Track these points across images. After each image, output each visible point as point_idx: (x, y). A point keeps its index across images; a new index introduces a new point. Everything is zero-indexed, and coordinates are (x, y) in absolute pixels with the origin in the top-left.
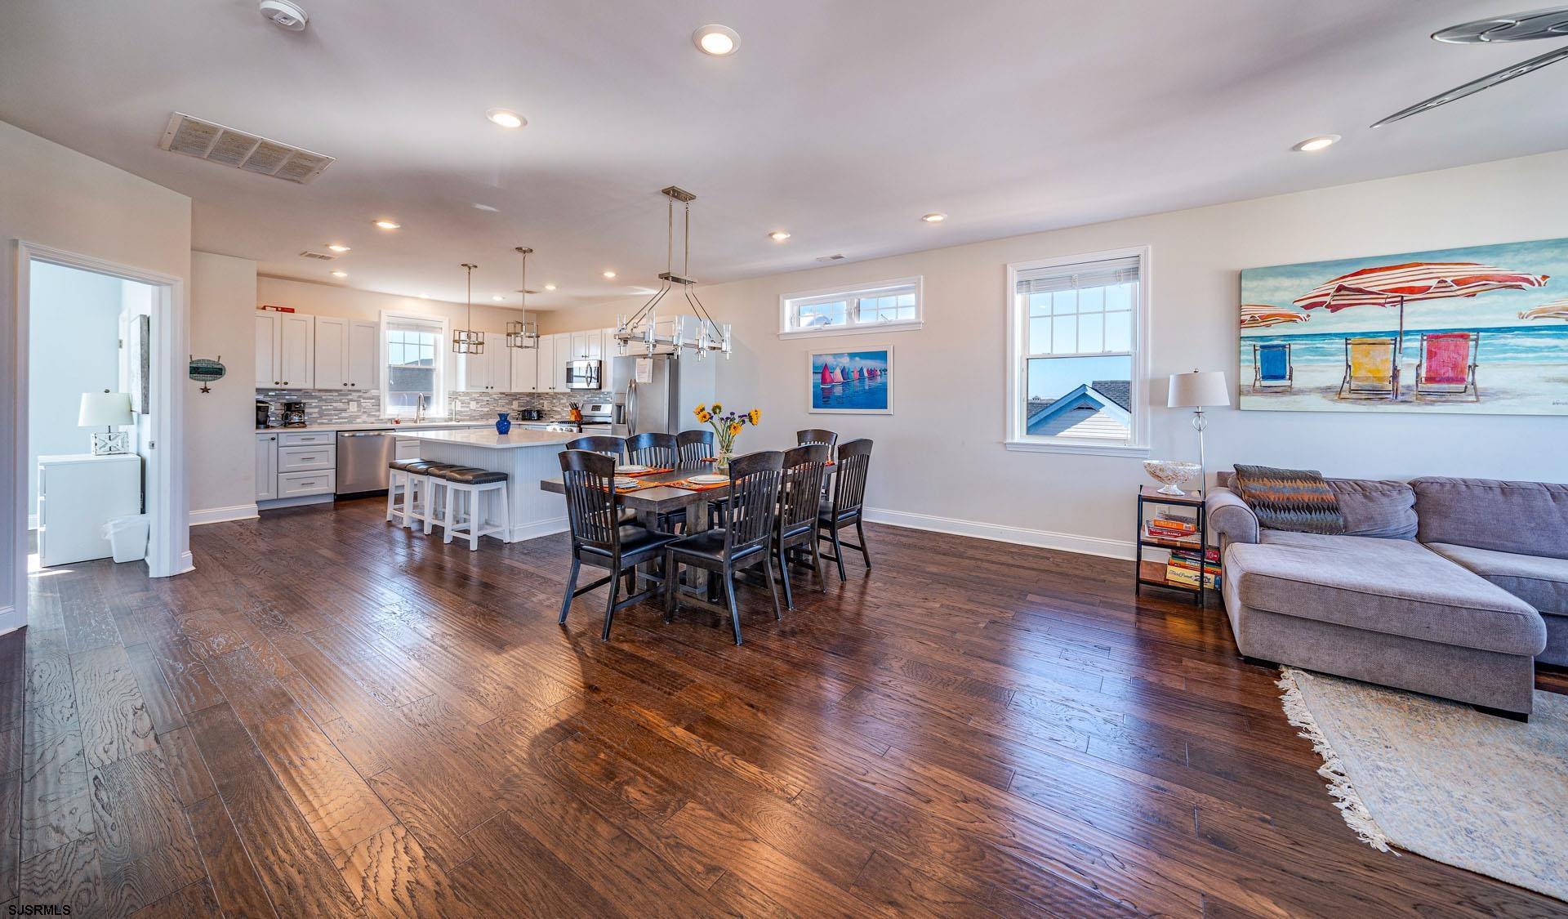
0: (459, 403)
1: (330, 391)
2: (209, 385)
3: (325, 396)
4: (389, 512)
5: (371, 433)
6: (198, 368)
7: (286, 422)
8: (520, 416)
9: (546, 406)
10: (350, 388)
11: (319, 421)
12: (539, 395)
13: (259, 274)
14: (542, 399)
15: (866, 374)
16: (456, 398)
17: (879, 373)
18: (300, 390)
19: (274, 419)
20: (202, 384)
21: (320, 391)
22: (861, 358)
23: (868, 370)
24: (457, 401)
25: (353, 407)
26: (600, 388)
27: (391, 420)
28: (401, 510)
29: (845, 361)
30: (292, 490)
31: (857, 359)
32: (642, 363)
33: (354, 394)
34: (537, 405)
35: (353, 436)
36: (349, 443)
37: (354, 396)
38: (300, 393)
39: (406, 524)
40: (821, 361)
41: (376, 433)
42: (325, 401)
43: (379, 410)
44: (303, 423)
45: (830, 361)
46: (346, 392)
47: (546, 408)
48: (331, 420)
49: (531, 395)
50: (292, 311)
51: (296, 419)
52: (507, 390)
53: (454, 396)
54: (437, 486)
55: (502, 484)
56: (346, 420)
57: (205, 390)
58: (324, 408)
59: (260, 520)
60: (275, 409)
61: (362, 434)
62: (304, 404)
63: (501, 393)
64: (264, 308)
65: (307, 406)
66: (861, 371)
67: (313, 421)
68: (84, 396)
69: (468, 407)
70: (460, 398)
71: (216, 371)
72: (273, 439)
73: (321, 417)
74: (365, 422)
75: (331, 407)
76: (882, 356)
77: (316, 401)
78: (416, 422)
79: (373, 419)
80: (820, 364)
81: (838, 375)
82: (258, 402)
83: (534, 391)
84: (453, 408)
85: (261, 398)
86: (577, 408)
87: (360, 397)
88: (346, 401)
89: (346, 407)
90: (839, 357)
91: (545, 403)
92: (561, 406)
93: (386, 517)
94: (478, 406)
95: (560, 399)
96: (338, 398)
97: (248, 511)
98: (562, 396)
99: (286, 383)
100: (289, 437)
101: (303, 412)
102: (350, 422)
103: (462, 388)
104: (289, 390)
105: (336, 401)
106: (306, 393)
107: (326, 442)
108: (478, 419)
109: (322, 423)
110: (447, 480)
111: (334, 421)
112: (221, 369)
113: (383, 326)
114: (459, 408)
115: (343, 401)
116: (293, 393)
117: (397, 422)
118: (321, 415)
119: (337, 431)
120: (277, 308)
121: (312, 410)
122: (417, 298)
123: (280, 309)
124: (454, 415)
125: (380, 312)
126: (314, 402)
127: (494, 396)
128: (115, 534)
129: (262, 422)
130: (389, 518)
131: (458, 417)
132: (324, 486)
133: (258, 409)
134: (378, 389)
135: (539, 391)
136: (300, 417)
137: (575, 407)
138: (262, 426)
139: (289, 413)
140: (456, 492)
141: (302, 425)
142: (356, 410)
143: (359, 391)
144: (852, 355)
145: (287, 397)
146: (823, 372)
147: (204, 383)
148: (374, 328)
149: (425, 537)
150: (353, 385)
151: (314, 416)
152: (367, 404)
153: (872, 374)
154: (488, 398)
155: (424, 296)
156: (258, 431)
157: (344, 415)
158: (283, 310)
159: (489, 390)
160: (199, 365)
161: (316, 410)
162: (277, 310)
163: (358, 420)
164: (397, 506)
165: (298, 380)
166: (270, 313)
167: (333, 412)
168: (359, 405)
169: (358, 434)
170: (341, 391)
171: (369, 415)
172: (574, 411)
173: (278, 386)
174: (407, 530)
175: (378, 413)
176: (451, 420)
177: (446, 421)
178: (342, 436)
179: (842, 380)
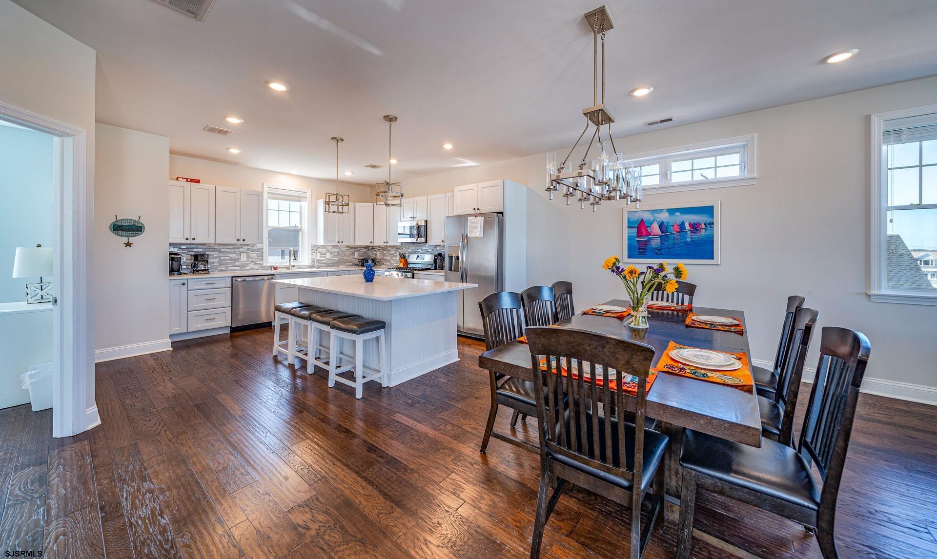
0: (318, 254)
1: (227, 245)
2: (131, 240)
3: (223, 249)
4: (275, 348)
5: (258, 278)
6: (122, 226)
7: (195, 270)
8: (360, 264)
9: (379, 256)
10: (242, 242)
11: (218, 269)
12: (373, 248)
13: (172, 152)
14: (375, 251)
15: (688, 227)
16: (317, 250)
17: (703, 226)
18: (205, 244)
19: (185, 267)
20: (125, 240)
21: (219, 245)
22: (681, 213)
23: (690, 224)
24: (317, 252)
25: (244, 257)
26: (426, 242)
27: (271, 268)
28: (286, 346)
29: (664, 217)
30: (199, 326)
31: (678, 214)
32: (473, 221)
33: (244, 247)
34: (371, 254)
35: (244, 280)
36: (240, 286)
37: (245, 248)
38: (204, 247)
39: (290, 360)
40: (637, 217)
41: (261, 278)
42: (224, 253)
43: (262, 260)
44: (207, 270)
45: (647, 217)
46: (239, 246)
47: (378, 257)
48: (228, 267)
49: (367, 247)
50: (198, 181)
51: (201, 267)
52: (352, 244)
53: (315, 249)
54: (321, 331)
55: (380, 333)
56: (239, 268)
57: (128, 244)
58: (222, 258)
59: (172, 351)
60: (186, 259)
61: (251, 279)
62: (208, 255)
63: (347, 246)
64: (177, 179)
65: (210, 257)
66: (682, 225)
67: (215, 269)
68: (18, 250)
69: (324, 257)
70: (319, 250)
71: (137, 229)
72: (183, 284)
73: (220, 265)
74: (252, 269)
75: (228, 258)
76: (709, 211)
77: (217, 253)
78: (288, 268)
79: (258, 267)
80: (636, 220)
81: (655, 229)
82: (171, 254)
83: (371, 245)
84: (314, 258)
85: (175, 250)
86: (405, 257)
87: (248, 249)
88: (239, 253)
89: (239, 257)
90: (657, 213)
91: (378, 253)
92: (390, 256)
93: (272, 351)
94: (332, 256)
95: (389, 251)
96: (233, 250)
97: (164, 345)
98: (390, 248)
99: (194, 239)
100: (196, 282)
101: (207, 261)
102: (241, 269)
103: (321, 242)
104: (196, 244)
105: (231, 253)
106: (210, 247)
107: (224, 286)
108: (331, 266)
109: (222, 270)
110: (331, 327)
111: (230, 268)
112: (141, 227)
113: (265, 195)
114: (318, 258)
115: (237, 253)
116: (199, 247)
117: (275, 269)
118: (221, 264)
119: (232, 277)
120: (187, 179)
121: (213, 260)
122: (289, 174)
123: (189, 180)
124: (315, 263)
125: (263, 184)
126: (215, 254)
127: (342, 249)
128: (31, 384)
129: (175, 269)
130: (275, 353)
131: (318, 264)
132: (222, 321)
133: (172, 259)
134: (263, 244)
135: (375, 244)
136: (205, 265)
137: (403, 257)
138: (176, 273)
139: (196, 262)
140: (342, 340)
141: (205, 272)
142: (245, 259)
143: (248, 245)
144: (672, 211)
145: (195, 250)
146: (641, 227)
147: (127, 238)
148: (259, 196)
149: (308, 376)
150: (244, 240)
151: (215, 264)
152: (253, 255)
153: (695, 227)
154: (338, 250)
155: (295, 172)
156: (172, 278)
157: (237, 263)
158: (192, 181)
159: (340, 244)
160: (123, 223)
161: (217, 260)
162: (187, 181)
163: (247, 268)
164: (281, 343)
165: (203, 237)
166: (182, 183)
167: (229, 262)
168: (248, 256)
169: (247, 279)
170: (235, 245)
171: (256, 264)
172: (403, 259)
173: (188, 242)
174: (291, 367)
175: (261, 262)
176: (313, 266)
177: (309, 268)
178: (236, 281)
179: (660, 233)
